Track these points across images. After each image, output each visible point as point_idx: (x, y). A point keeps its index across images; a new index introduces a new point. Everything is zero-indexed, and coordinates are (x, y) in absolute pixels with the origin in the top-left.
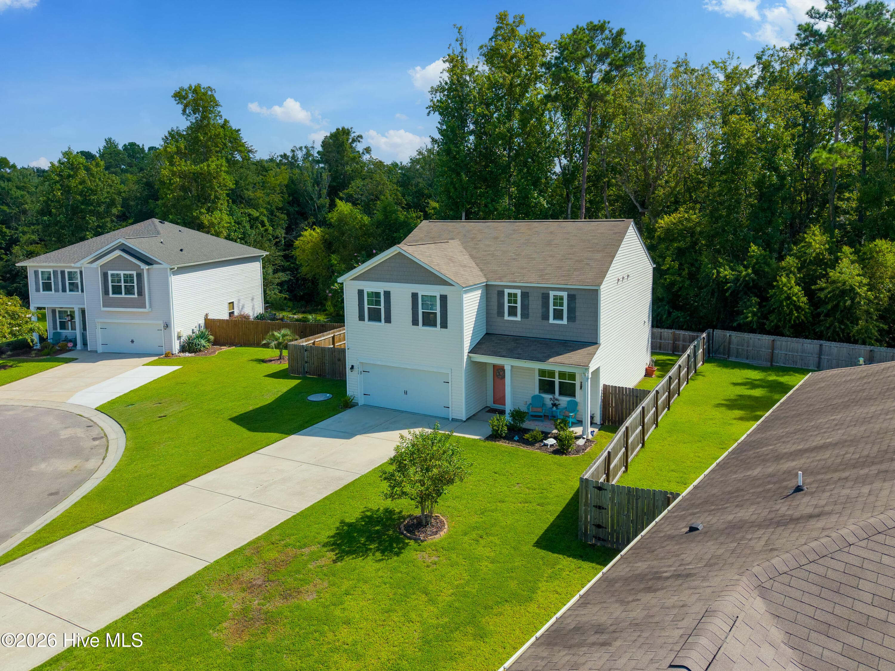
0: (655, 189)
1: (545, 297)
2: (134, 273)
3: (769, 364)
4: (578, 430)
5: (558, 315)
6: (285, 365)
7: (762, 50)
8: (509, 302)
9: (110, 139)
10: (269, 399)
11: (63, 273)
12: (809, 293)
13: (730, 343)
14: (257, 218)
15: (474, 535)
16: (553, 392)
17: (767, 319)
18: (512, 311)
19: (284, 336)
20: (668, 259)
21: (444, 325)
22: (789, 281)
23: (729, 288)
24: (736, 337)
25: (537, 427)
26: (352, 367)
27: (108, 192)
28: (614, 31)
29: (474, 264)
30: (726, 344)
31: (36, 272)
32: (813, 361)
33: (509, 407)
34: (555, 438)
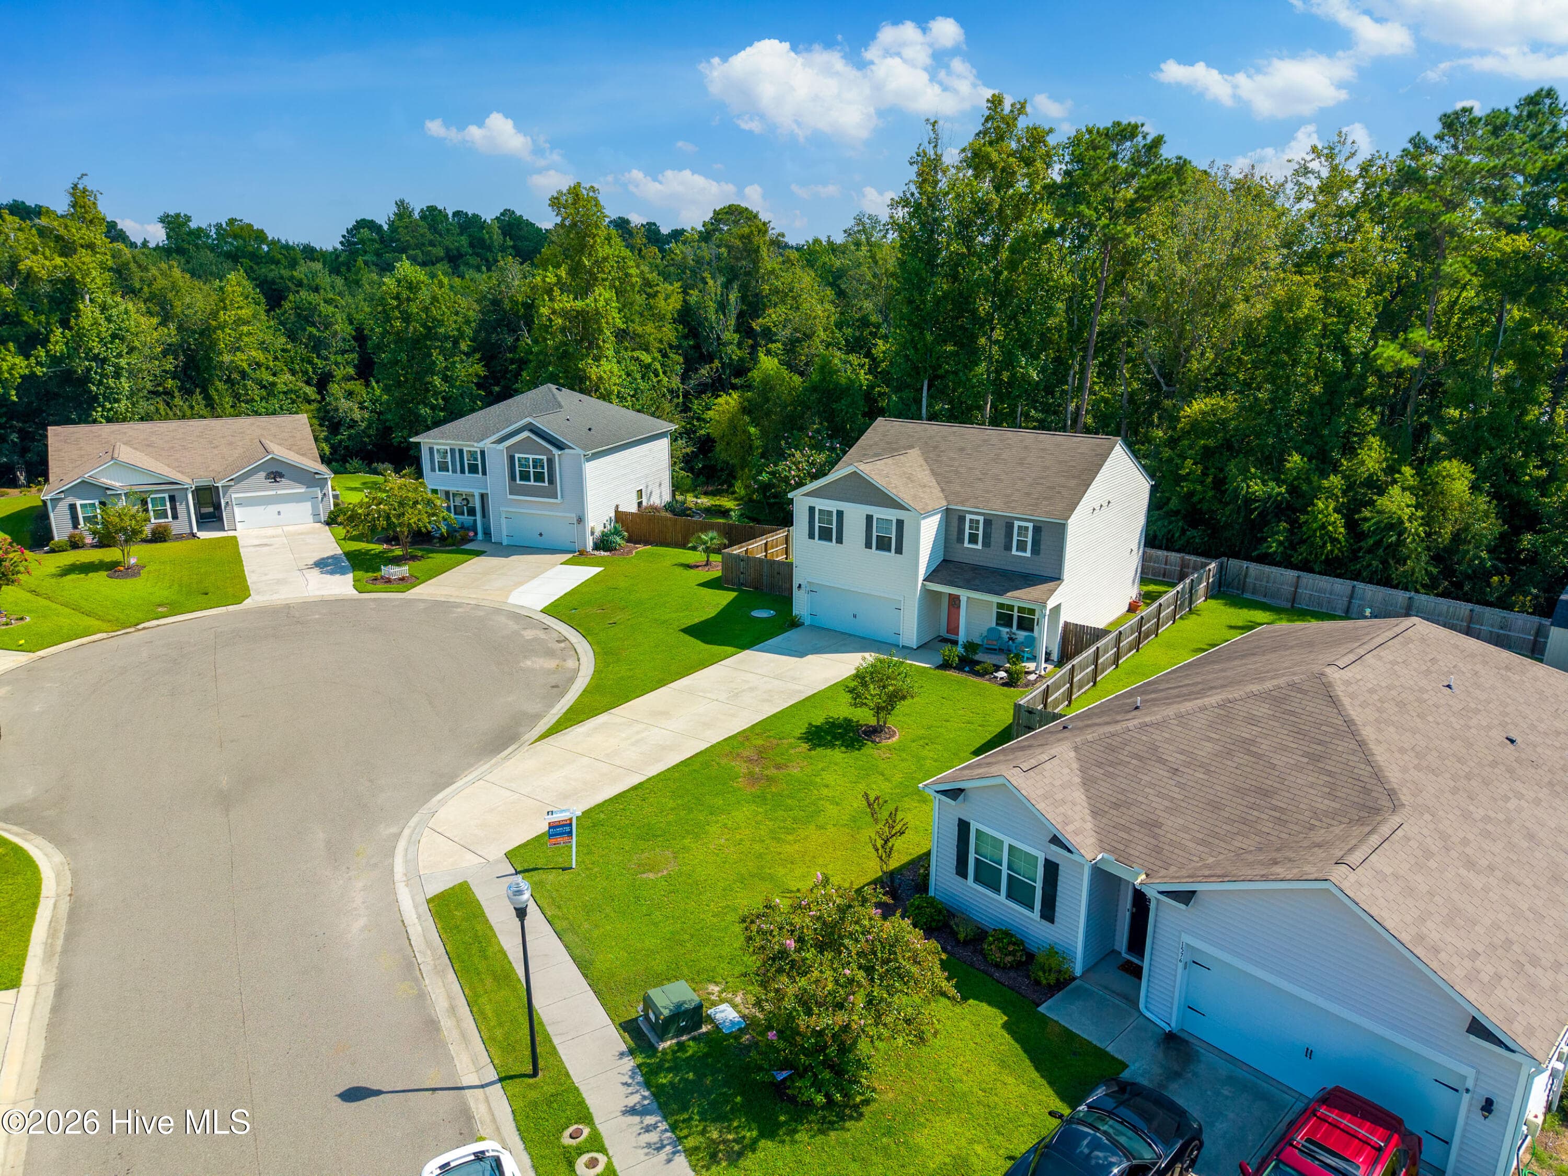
0: (1187, 361)
1: (1010, 526)
2: (545, 458)
3: (1289, 605)
4: (1031, 666)
5: (1022, 546)
6: (717, 573)
7: (1370, 157)
8: (971, 528)
9: (402, 202)
10: (712, 613)
11: (461, 451)
12: (1352, 525)
13: (1246, 576)
14: (649, 365)
15: (921, 742)
16: (1011, 626)
17: (1296, 550)
18: (973, 539)
19: (712, 539)
20: (1189, 462)
21: (899, 551)
22: (1327, 507)
23: (1256, 509)
24: (1255, 569)
25: (988, 659)
26: (800, 586)
27: (455, 322)
28: (1149, 139)
29: (934, 483)
30: (1242, 577)
31: (431, 450)
32: (1342, 603)
33: (962, 638)
34: (1006, 671)
